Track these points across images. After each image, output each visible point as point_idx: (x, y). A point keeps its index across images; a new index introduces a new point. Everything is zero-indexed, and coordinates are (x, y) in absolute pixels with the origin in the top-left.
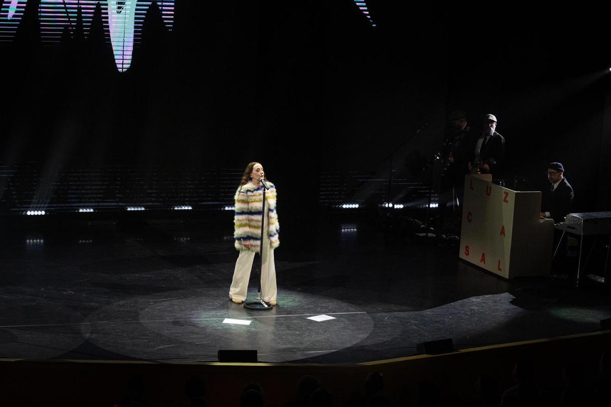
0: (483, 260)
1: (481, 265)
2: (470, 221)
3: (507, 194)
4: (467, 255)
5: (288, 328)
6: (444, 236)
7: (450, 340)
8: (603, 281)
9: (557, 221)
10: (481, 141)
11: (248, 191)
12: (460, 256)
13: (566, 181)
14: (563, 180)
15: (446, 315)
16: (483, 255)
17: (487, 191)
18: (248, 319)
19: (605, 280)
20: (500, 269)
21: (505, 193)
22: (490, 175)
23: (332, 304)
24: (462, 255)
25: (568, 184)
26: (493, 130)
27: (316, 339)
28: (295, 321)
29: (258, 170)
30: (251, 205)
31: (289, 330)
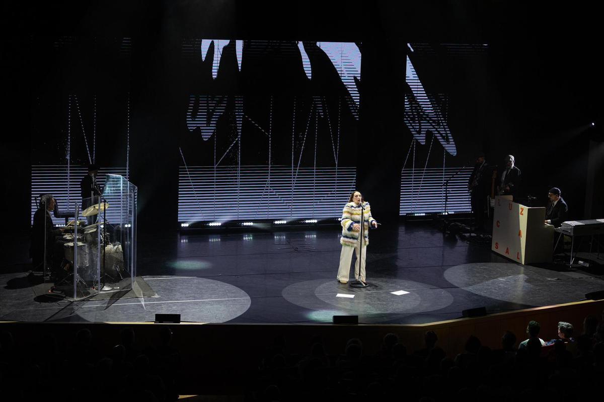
0: (507, 252)
1: (506, 255)
2: (498, 226)
3: (522, 209)
4: (497, 248)
5: (379, 299)
6: (482, 235)
7: (484, 308)
8: (588, 266)
9: (557, 226)
10: (505, 173)
11: (352, 206)
12: (493, 250)
13: (562, 200)
14: (560, 199)
15: (482, 290)
16: (508, 249)
17: (509, 207)
18: (352, 294)
19: (589, 265)
20: (518, 258)
21: (521, 208)
22: (512, 196)
23: (407, 283)
24: (494, 248)
25: (564, 202)
26: (513, 165)
27: (397, 307)
28: (383, 295)
29: (357, 196)
30: (353, 216)
31: (379, 301)
